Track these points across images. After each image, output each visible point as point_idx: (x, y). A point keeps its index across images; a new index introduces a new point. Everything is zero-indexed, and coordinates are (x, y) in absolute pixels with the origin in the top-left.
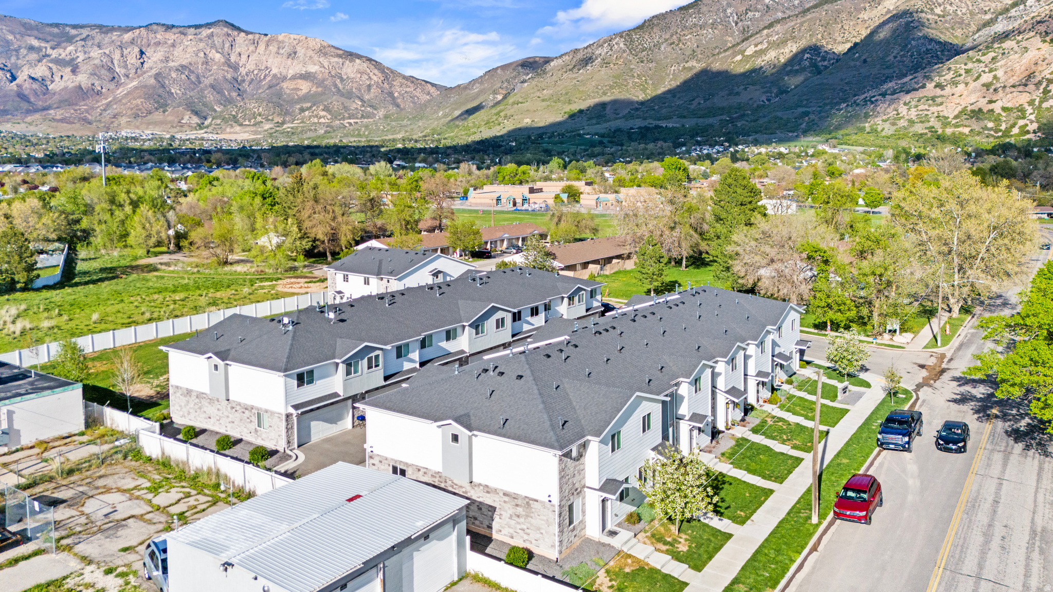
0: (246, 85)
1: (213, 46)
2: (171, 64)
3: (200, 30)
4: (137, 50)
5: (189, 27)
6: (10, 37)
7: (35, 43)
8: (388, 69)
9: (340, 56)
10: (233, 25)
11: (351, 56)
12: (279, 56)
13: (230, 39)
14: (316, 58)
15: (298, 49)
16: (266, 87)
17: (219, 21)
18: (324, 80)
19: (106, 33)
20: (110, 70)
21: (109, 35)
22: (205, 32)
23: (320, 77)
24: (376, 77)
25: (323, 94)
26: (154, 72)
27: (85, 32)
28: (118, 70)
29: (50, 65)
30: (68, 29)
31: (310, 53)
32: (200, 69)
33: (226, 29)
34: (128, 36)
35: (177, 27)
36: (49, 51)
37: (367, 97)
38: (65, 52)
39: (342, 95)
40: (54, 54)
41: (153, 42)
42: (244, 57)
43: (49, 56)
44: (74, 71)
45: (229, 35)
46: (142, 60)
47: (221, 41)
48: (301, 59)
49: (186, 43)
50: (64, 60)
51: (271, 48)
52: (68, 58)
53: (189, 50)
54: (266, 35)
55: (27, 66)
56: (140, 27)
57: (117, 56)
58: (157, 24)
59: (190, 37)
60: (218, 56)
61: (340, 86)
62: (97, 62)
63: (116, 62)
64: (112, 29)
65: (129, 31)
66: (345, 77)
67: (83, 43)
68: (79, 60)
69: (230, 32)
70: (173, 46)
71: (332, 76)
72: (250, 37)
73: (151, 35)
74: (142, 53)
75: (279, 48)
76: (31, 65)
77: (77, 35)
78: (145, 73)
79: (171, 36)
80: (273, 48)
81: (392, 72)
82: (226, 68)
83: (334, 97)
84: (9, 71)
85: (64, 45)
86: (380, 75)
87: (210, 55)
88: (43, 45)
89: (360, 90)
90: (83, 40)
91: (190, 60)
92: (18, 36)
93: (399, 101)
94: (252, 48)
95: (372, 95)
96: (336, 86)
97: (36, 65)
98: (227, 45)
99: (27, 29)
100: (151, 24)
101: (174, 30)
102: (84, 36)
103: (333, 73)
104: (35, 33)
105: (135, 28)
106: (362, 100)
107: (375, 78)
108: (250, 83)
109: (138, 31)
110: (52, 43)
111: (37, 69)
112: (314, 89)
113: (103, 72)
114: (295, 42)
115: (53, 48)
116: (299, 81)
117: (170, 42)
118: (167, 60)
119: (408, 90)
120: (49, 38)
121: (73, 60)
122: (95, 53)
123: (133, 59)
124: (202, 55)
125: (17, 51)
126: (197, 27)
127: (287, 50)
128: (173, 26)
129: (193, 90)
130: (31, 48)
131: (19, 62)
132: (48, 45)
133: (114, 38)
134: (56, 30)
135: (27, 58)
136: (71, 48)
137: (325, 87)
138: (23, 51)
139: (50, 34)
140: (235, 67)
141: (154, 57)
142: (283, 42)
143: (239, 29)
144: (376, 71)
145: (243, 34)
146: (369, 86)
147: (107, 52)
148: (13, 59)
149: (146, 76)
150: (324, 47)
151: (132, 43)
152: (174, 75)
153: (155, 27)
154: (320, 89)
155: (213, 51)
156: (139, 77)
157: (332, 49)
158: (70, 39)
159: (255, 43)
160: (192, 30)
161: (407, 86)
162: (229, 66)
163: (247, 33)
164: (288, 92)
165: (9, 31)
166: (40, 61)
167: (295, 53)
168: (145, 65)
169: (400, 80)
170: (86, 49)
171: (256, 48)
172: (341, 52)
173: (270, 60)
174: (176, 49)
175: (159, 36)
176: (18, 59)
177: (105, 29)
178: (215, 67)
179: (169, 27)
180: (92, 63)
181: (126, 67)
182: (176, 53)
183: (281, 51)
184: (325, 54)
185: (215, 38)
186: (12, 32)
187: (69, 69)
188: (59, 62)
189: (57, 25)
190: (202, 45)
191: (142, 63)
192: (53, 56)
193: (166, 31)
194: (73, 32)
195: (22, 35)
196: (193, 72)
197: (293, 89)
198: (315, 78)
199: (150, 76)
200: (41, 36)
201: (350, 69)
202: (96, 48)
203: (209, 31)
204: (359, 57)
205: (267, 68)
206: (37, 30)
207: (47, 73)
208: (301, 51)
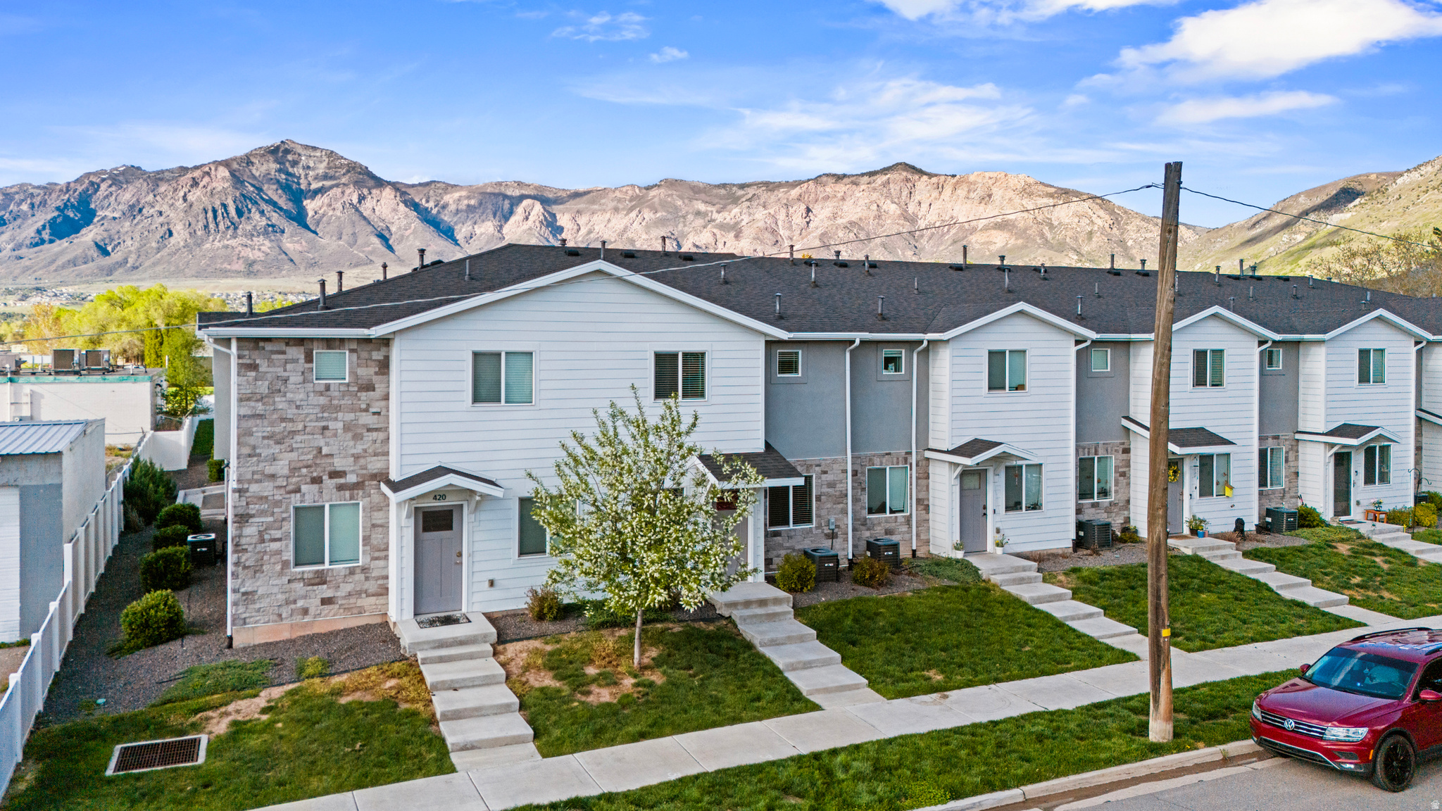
0: (924, 241)
1: (888, 195)
2: (839, 221)
3: (875, 178)
4: (803, 207)
5: (863, 175)
6: (679, 203)
7: (702, 207)
8: (1119, 208)
9: (1051, 196)
10: (913, 168)
11: (1066, 194)
12: (969, 202)
13: (909, 185)
14: (1017, 200)
15: (994, 190)
16: (949, 242)
17: (897, 164)
18: (1026, 229)
19: (772, 190)
20: (774, 232)
21: (776, 192)
22: (881, 179)
23: (1021, 225)
24: (1102, 219)
25: (1024, 247)
26: (819, 232)
27: (751, 191)
28: (781, 233)
29: (715, 231)
30: (734, 188)
31: (1010, 194)
32: (871, 226)
33: (905, 174)
34: (795, 192)
35: (849, 176)
36: (715, 215)
37: (1085, 249)
38: (727, 217)
39: (1052, 248)
40: (719, 218)
41: (821, 196)
42: (925, 206)
43: (714, 220)
44: (737, 237)
45: (907, 180)
46: (808, 219)
47: (898, 188)
48: (997, 203)
49: (858, 195)
50: (728, 224)
51: (959, 191)
52: (732, 222)
53: (861, 202)
54: (954, 176)
55: (692, 234)
56: (809, 180)
57: (782, 216)
58: (827, 175)
59: (863, 187)
60: (893, 207)
61: (1049, 235)
62: (761, 224)
63: (780, 223)
64: (779, 185)
65: (797, 186)
66: (1056, 223)
67: (748, 203)
68: (744, 223)
69: (910, 176)
70: (843, 199)
71: (1039, 223)
72: (934, 180)
73: (820, 189)
74: (808, 210)
75: (969, 192)
76: (697, 232)
77: (744, 195)
78: (809, 234)
79: (841, 188)
80: (961, 192)
81: (1126, 212)
82: (902, 222)
83: (1039, 251)
84: (676, 239)
85: (729, 207)
86: (1107, 217)
87: (885, 207)
88: (709, 209)
89: (1076, 239)
90: (749, 200)
91: (860, 214)
92: (686, 201)
93: (1134, 251)
94: (935, 194)
95: (1094, 245)
96: (1042, 235)
97: (701, 232)
98: (905, 192)
99: (695, 193)
100: (820, 176)
101: (846, 180)
102: (750, 196)
103: (1040, 218)
104: (703, 196)
105: (804, 182)
106: (1078, 253)
107: (1099, 222)
108: (930, 238)
109: (806, 185)
110: (718, 206)
111: (701, 235)
112: (1012, 242)
113: (767, 235)
114: (991, 182)
115: (719, 212)
116: (993, 232)
117: (839, 195)
118: (835, 216)
119: (1149, 235)
120: (716, 201)
121: (737, 223)
122: (760, 214)
123: (798, 220)
124: (874, 207)
125: (684, 217)
126: (871, 174)
127: (980, 192)
128: (845, 176)
129: (861, 250)
130: (698, 213)
131: (686, 229)
132: (714, 209)
133: (780, 195)
134: (723, 192)
135: (693, 225)
136: (736, 210)
137: (1028, 238)
138: (690, 217)
139: (717, 196)
140: (912, 220)
141: (821, 214)
142: (975, 183)
143: (921, 172)
144: (1102, 213)
145: (925, 178)
146: (1091, 233)
147: (772, 213)
148: (680, 226)
149: (810, 237)
150: (1030, 185)
151: (799, 200)
152: (841, 234)
153: (825, 179)
154: (1020, 242)
155: (888, 201)
156: (803, 238)
157: (1041, 187)
158: (736, 200)
159: (940, 188)
160: (866, 179)
161: (1147, 230)
162: (906, 219)
163: (930, 175)
164: (977, 246)
165: (678, 196)
166: (705, 227)
167: (990, 196)
168: (811, 225)
169: (1138, 222)
170: (751, 211)
171: (940, 193)
172: (1053, 190)
173: (957, 208)
174: (846, 203)
175: (828, 189)
176: (685, 226)
177: (770, 186)
178: (889, 221)
179: (839, 178)
180: (755, 226)
181: (790, 228)
182: (845, 208)
183: (972, 195)
184: (1030, 194)
185: (891, 185)
186: (681, 197)
187: (732, 234)
188: (724, 227)
189: (724, 186)
190: (875, 195)
191: (808, 223)
192: (718, 221)
193: (836, 182)
194: (741, 192)
195: (690, 200)
196: (863, 229)
197: (983, 244)
198: (1014, 226)
199: (816, 237)
200: (708, 199)
201: (1064, 213)
202: (761, 208)
203: (884, 178)
204: (1077, 194)
205: (952, 218)
206: (705, 193)
207: (711, 240)
208: (997, 193)
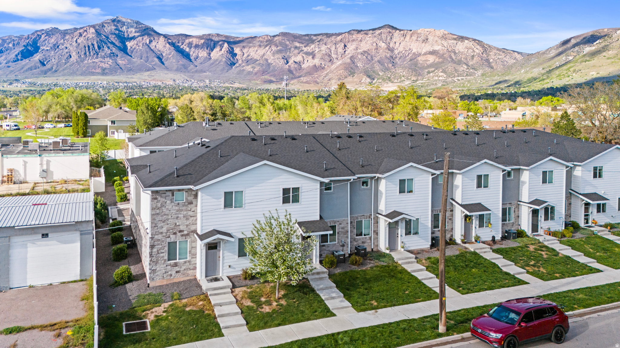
0: (397, 60)
1: (381, 39)
2: (359, 51)
3: (375, 31)
4: (343, 44)
5: (370, 30)
6: (288, 43)
7: (298, 45)
8: (487, 45)
9: (455, 39)
10: (393, 27)
11: (462, 38)
12: (418, 42)
13: (390, 34)
14: (440, 41)
15: (429, 37)
16: (408, 60)
17: (385, 25)
18: (443, 54)
19: (329, 37)
20: (330, 56)
21: (331, 38)
22: (378, 32)
23: (441, 52)
24: (478, 50)
25: (443, 62)
26: (350, 55)
27: (320, 38)
28: (333, 56)
29: (303, 55)
30: (312, 36)
31: (436, 38)
32: (373, 53)
33: (389, 29)
34: (339, 38)
35: (363, 31)
36: (304, 48)
37: (471, 63)
38: (309, 49)
39: (455, 63)
40: (305, 49)
41: (351, 39)
42: (397, 44)
43: (303, 51)
44: (313, 58)
45: (390, 32)
46: (345, 50)
47: (385, 36)
48: (430, 42)
49: (367, 39)
50: (309, 52)
51: (413, 37)
52: (311, 51)
53: (369, 42)
54: (411, 30)
55: (293, 56)
56: (345, 33)
57: (333, 49)
58: (354, 30)
59: (370, 35)
60: (383, 44)
61: (454, 57)
62: (324, 52)
63: (332, 52)
64: (332, 35)
65: (340, 35)
66: (457, 52)
67: (318, 43)
68: (316, 52)
69: (391, 31)
70: (361, 41)
71: (449, 52)
72: (402, 32)
73: (351, 36)
74: (345, 46)
75: (417, 37)
76: (295, 56)
77: (316, 39)
78: (346, 56)
79: (360, 36)
80: (414, 38)
81: (489, 47)
82: (387, 51)
83: (449, 64)
84: (286, 59)
85: (310, 45)
86: (481, 49)
87: (379, 44)
88: (301, 45)
89: (466, 59)
90: (319, 41)
91: (368, 48)
92: (291, 42)
93: (493, 64)
94: (402, 38)
95: (474, 61)
96: (451, 57)
97: (297, 56)
98: (389, 38)
99: (295, 38)
100: (350, 31)
101: (362, 32)
102: (319, 39)
103: (450, 50)
104: (298, 40)
105: (343, 33)
106: (467, 65)
107: (477, 51)
108: (400, 58)
109: (344, 35)
110: (305, 44)
111: (297, 57)
112: (437, 60)
113: (327, 57)
114: (428, 33)
115: (305, 47)
116: (429, 56)
117: (359, 39)
118: (357, 49)
119: (500, 57)
120: (304, 42)
121: (313, 52)
122: (324, 48)
123: (340, 50)
124: (375, 44)
125: (290, 49)
126: (373, 30)
127: (423, 38)
128: (362, 31)
129: (369, 64)
130: (296, 47)
131: (290, 54)
132: (303, 45)
133: (333, 39)
134: (307, 38)
135: (294, 53)
136: (313, 46)
137: (444, 58)
138: (292, 49)
139: (304, 40)
140: (392, 50)
141: (351, 48)
142: (420, 34)
143: (396, 29)
144: (478, 47)
145: (398, 31)
146: (473, 56)
147: (329, 47)
148: (288, 53)
149: (346, 58)
150: (445, 35)
151: (341, 41)
152: (359, 56)
153: (352, 32)
154: (441, 60)
155: (381, 42)
156: (342, 59)
157: (450, 36)
158: (313, 42)
159: (404, 36)
160: (371, 32)
161: (499, 55)
162: (389, 50)
163: (400, 30)
164: (421, 62)
165: (287, 40)
166: (299, 53)
167: (427, 39)
168: (346, 52)
169: (495, 51)
170: (319, 46)
171: (405, 38)
172: (456, 37)
173: (412, 45)
174: (362, 43)
175: (354, 37)
176: (290, 53)
177: (328, 35)
178: (381, 51)
179: (359, 31)
180: (321, 53)
181: (337, 54)
182: (362, 45)
183: (419, 39)
184: (446, 39)
185: (383, 35)
186: (289, 40)
187: (311, 57)
188: (307, 54)
189: (307, 35)
190: (375, 39)
191: (345, 52)
192: (305, 51)
193: (358, 33)
194: (314, 38)
195: (293, 41)
196: (369, 54)
197: (424, 61)
198: (438, 53)
199: (348, 58)
200: (300, 41)
201: (461, 47)
202: (324, 45)
203: (380, 31)
204: (467, 39)
205: (410, 49)
206: (299, 38)
207: (302, 59)
208: (431, 38)
